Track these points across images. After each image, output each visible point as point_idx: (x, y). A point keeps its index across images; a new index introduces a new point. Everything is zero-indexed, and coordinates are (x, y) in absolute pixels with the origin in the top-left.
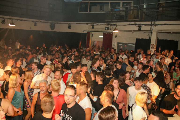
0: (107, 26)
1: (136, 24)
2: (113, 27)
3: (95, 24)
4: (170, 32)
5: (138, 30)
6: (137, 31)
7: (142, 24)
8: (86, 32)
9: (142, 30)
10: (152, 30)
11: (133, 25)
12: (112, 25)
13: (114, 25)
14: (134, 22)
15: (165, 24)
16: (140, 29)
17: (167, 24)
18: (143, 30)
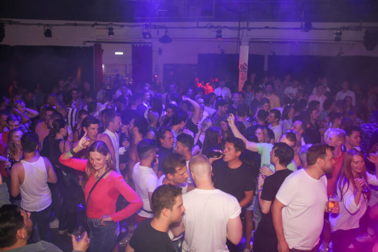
0: (145, 31)
1: (212, 27)
2: (158, 32)
3: (115, 25)
4: (269, 40)
5: (215, 37)
6: (214, 40)
7: (222, 26)
8: (92, 44)
9: (223, 37)
10: (240, 37)
11: (206, 27)
12: (155, 28)
13: (161, 27)
14: (207, 23)
15: (267, 28)
16: (219, 36)
17: (270, 27)
18: (225, 37)
